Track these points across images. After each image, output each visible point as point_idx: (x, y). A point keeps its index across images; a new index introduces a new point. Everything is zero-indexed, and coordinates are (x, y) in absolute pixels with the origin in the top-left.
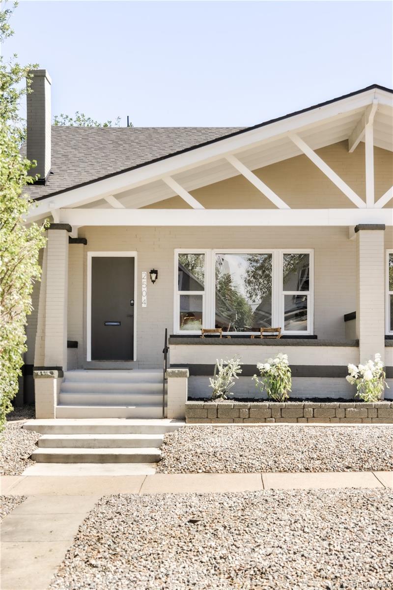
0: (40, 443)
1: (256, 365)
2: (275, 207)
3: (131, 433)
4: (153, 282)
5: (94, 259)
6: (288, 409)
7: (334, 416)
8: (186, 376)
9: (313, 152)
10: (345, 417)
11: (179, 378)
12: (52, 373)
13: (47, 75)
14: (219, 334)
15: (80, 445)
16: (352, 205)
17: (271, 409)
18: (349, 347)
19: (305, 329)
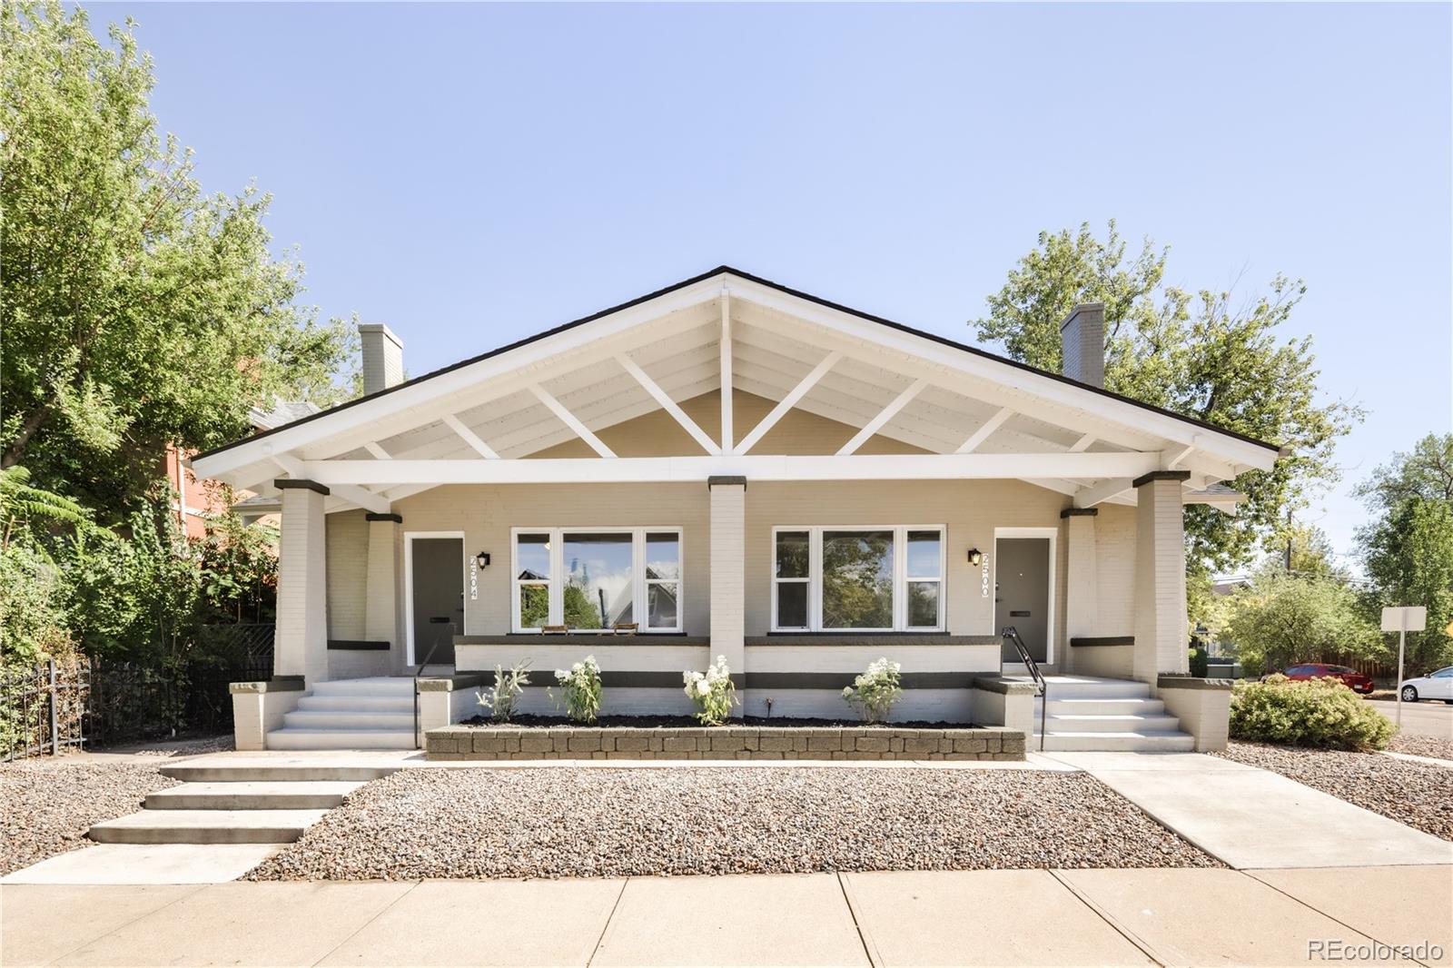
0: (148, 805)
1: (554, 672)
2: (597, 456)
3: (324, 780)
4: (482, 568)
5: (416, 542)
6: (578, 738)
7: (646, 749)
8: (446, 690)
9: (677, 406)
10: (663, 750)
11: (437, 692)
12: (255, 687)
13: (386, 330)
14: (564, 632)
15: (211, 805)
16: (702, 452)
17: (553, 739)
18: (698, 648)
19: (674, 624)
